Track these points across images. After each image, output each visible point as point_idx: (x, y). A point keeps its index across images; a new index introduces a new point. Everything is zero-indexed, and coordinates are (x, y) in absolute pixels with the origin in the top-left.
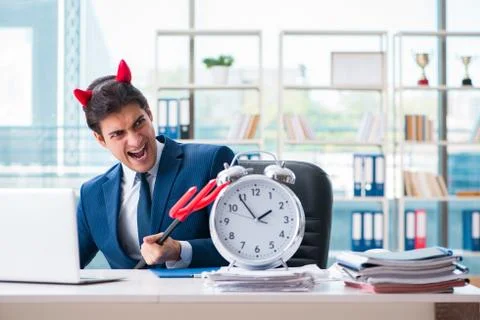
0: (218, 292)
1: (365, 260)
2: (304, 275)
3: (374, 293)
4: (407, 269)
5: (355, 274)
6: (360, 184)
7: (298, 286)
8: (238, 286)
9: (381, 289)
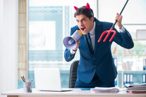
0: (94, 93)
1: (129, 85)
2: (115, 89)
3: (132, 94)
4: (140, 87)
5: (127, 89)
6: (145, 67)
7: (114, 92)
8: (99, 92)
9: (134, 92)
